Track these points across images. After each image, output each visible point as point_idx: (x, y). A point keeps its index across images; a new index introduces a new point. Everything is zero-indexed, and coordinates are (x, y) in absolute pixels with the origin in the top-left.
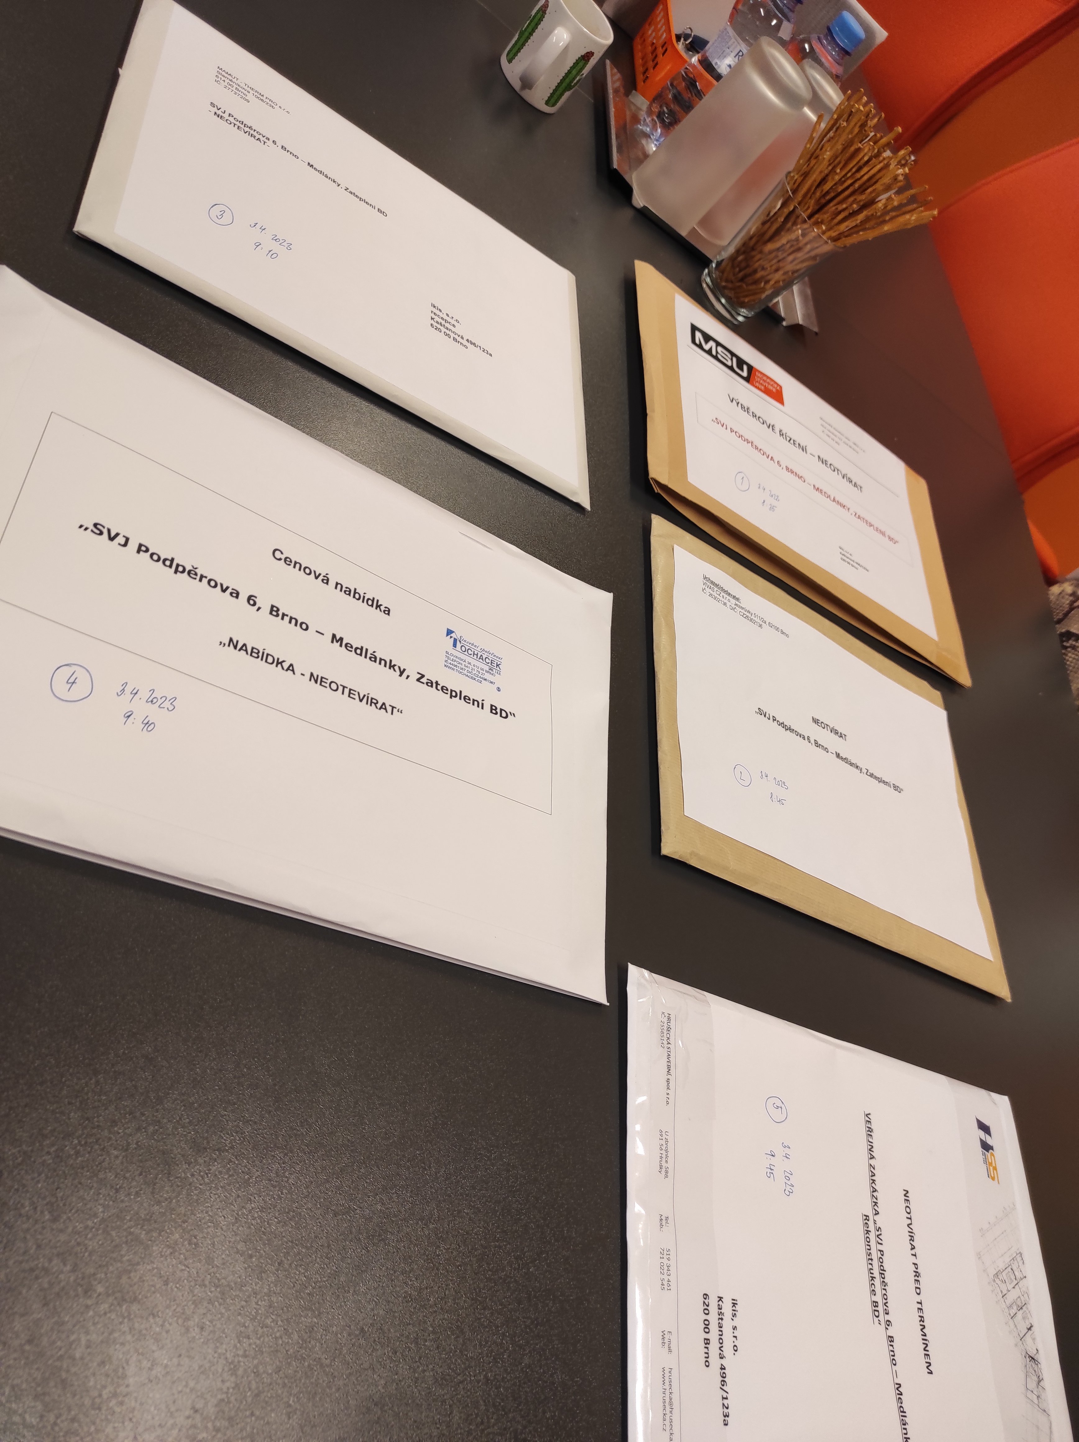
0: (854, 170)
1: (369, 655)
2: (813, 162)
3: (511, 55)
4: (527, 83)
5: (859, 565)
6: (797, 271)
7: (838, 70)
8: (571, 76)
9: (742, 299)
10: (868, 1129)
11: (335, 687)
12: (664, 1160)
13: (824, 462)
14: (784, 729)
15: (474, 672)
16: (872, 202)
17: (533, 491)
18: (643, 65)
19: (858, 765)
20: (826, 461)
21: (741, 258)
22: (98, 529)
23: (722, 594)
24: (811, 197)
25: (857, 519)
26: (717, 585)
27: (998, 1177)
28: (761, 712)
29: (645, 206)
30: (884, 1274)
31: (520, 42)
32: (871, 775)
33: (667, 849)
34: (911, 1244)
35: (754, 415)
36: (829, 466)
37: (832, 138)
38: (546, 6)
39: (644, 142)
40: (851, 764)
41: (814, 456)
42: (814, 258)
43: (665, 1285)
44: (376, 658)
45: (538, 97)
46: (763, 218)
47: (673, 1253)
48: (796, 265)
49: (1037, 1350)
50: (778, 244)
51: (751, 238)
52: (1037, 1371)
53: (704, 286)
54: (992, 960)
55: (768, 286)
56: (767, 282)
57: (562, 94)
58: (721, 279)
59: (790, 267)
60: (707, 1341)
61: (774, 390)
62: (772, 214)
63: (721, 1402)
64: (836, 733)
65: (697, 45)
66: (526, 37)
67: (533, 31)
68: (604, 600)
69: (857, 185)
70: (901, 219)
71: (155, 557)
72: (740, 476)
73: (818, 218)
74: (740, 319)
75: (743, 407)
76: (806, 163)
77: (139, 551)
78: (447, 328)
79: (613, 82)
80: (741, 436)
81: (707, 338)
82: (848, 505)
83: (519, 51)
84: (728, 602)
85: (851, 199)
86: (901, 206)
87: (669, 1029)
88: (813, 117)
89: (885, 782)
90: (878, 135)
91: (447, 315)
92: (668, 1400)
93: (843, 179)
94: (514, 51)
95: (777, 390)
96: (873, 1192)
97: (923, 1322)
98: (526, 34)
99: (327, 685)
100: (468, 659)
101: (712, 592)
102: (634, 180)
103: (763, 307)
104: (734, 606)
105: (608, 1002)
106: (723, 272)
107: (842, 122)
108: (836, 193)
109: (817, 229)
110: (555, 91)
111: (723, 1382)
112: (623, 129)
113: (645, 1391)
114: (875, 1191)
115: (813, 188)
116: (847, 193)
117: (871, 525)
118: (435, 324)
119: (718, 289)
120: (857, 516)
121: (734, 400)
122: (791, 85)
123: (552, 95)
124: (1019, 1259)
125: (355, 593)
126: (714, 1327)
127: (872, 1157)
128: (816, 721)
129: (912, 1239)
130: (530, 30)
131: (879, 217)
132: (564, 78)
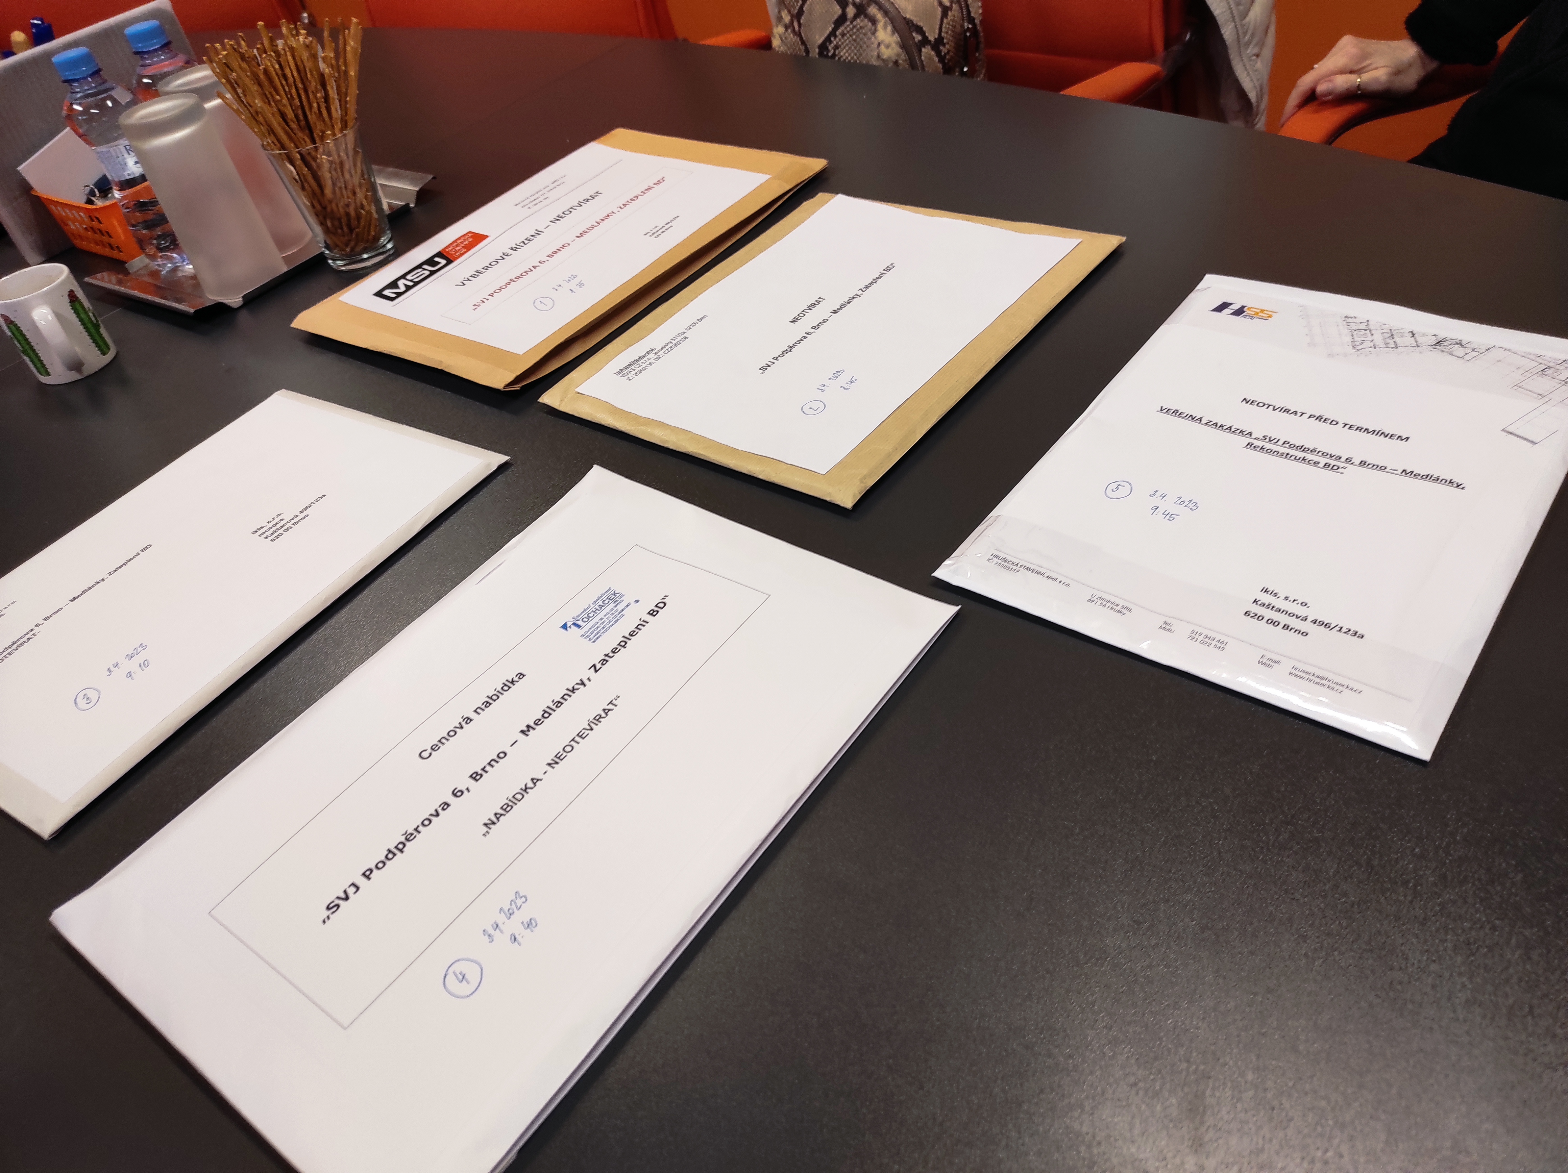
0: (284, 82)
1: (554, 707)
2: (260, 119)
3: (42, 370)
4: (76, 365)
5: (669, 223)
6: (363, 175)
7: (180, 59)
8: (86, 320)
9: (370, 237)
10: (1174, 414)
11: (568, 748)
12: (1115, 607)
13: (559, 218)
14: (789, 353)
15: (611, 618)
16: (322, 77)
17: (470, 504)
18: (104, 246)
19: (851, 297)
20: (558, 217)
21: (329, 224)
22: (333, 907)
23: (640, 362)
24: (295, 135)
25: (625, 208)
26: (630, 365)
27: (1271, 312)
28: (763, 369)
29: (243, 297)
30: (1305, 448)
31: (34, 357)
32: (867, 287)
33: (847, 501)
34: (1291, 413)
35: (486, 268)
36: (564, 215)
37: (243, 91)
38: (6, 319)
39: (180, 274)
40: (848, 302)
41: (549, 226)
42: (356, 152)
43: (1221, 645)
44: (559, 702)
45: (95, 360)
46: (298, 188)
47: (1197, 629)
48: (356, 172)
49: (1434, 335)
50: (329, 183)
51: (313, 206)
52: (1450, 343)
53: (343, 268)
54: (1080, 240)
55: (367, 208)
56: (362, 207)
57: (101, 336)
58: (343, 250)
59: (356, 180)
60: (1286, 627)
61: (470, 240)
62: (297, 177)
63: (1341, 634)
64: (814, 305)
65: (103, 187)
66: (29, 349)
67: (26, 340)
68: (598, 475)
69: (300, 85)
70: (349, 56)
71: (380, 865)
72: (537, 303)
73: (318, 135)
74: (389, 246)
75: (474, 276)
76: (259, 124)
77: (368, 878)
78: (282, 527)
79: (110, 282)
80: (501, 289)
81: (393, 285)
82: (608, 212)
83: (41, 362)
84: (650, 361)
85: (311, 96)
86: (336, 51)
87: (1004, 560)
88: (218, 101)
89: (878, 278)
90: (259, 46)
91: (269, 522)
92: (1318, 680)
93: (289, 96)
94: (39, 365)
95: (471, 237)
96: (1230, 430)
97: (1362, 429)
98: (27, 347)
99: (565, 754)
100: (597, 619)
101: (634, 372)
102: (213, 298)
103: (386, 220)
104: (656, 356)
105: (958, 606)
106: (337, 246)
107: (232, 77)
108: (299, 107)
109: (327, 140)
110: (95, 341)
111: (1327, 626)
112: (159, 290)
113: (1301, 697)
114: (1230, 428)
115: (287, 128)
116: (303, 97)
117: (637, 197)
118: (272, 537)
119: (352, 257)
120: (622, 207)
121: (464, 282)
122: (176, 111)
123: (98, 345)
124: (1349, 320)
125: (491, 698)
126: (1276, 616)
127: (1200, 419)
128: (794, 321)
129: (1287, 411)
130: (23, 342)
131: (340, 75)
132: (86, 328)
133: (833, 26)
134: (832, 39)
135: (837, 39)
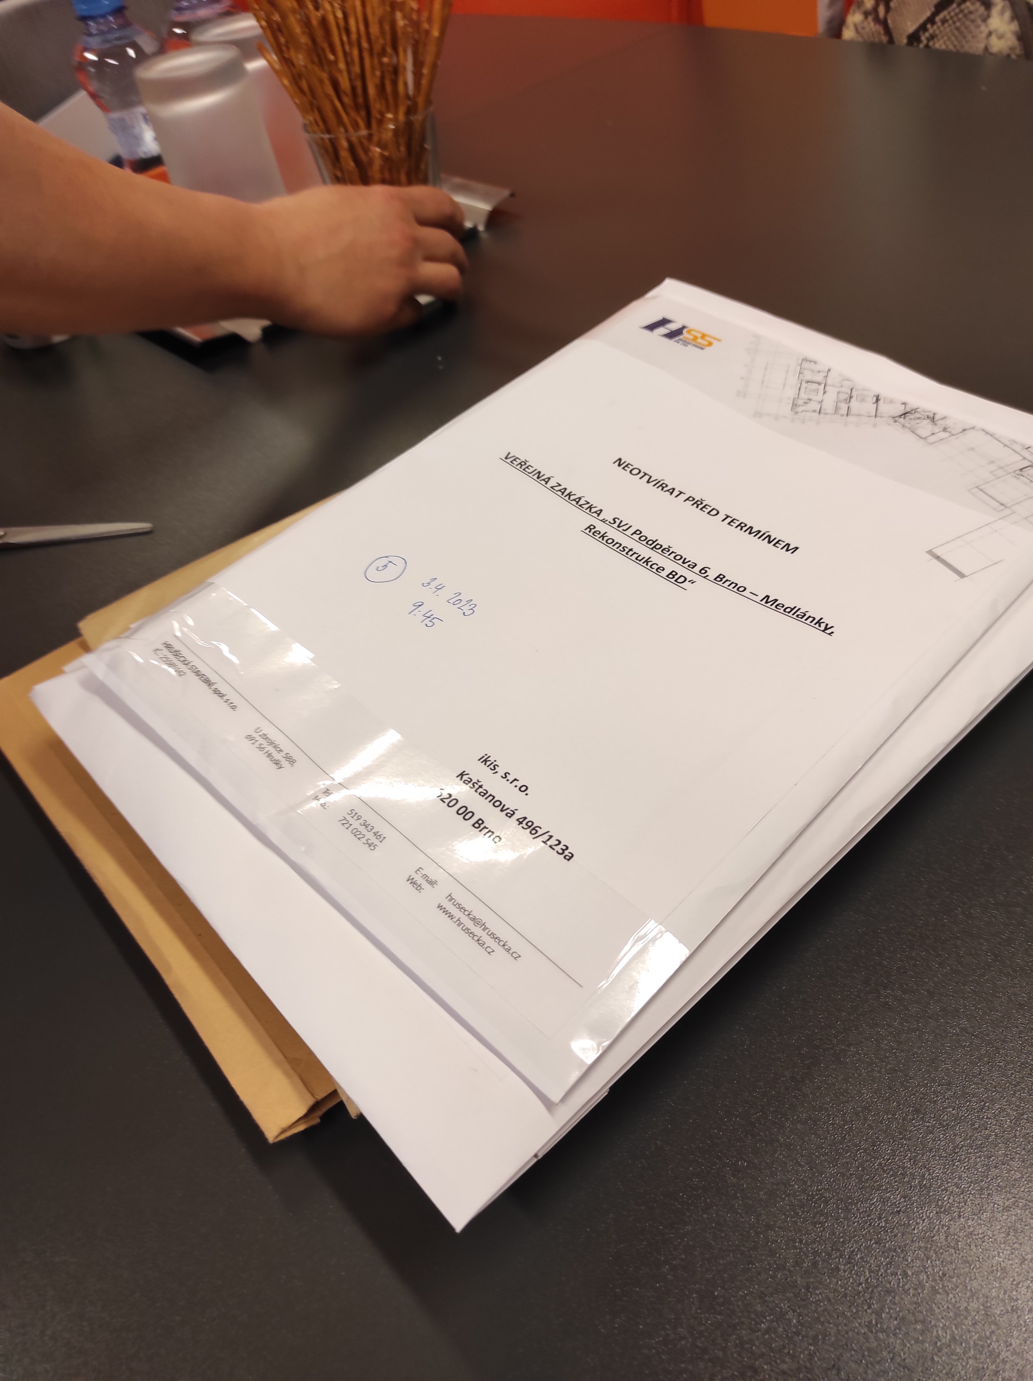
10: (519, 466)
12: (275, 753)
16: (394, 35)
24: (346, 113)
27: (714, 338)
30: (657, 545)
34: (666, 491)
37: (286, 41)
43: (375, 841)
47: (359, 808)
49: (902, 403)
52: (920, 415)
60: (478, 823)
63: (545, 848)
73: (376, 117)
76: (301, 93)
87: (177, 654)
92: (469, 924)
96: (577, 502)
97: (745, 526)
108: (360, 76)
111: (534, 830)
114: (579, 499)
116: (367, 63)
122: (207, 67)
126: (476, 803)
127: (548, 480)
129: (663, 486)
131: (420, 37)
133: (933, 9)
134: (929, 26)
135: (935, 27)
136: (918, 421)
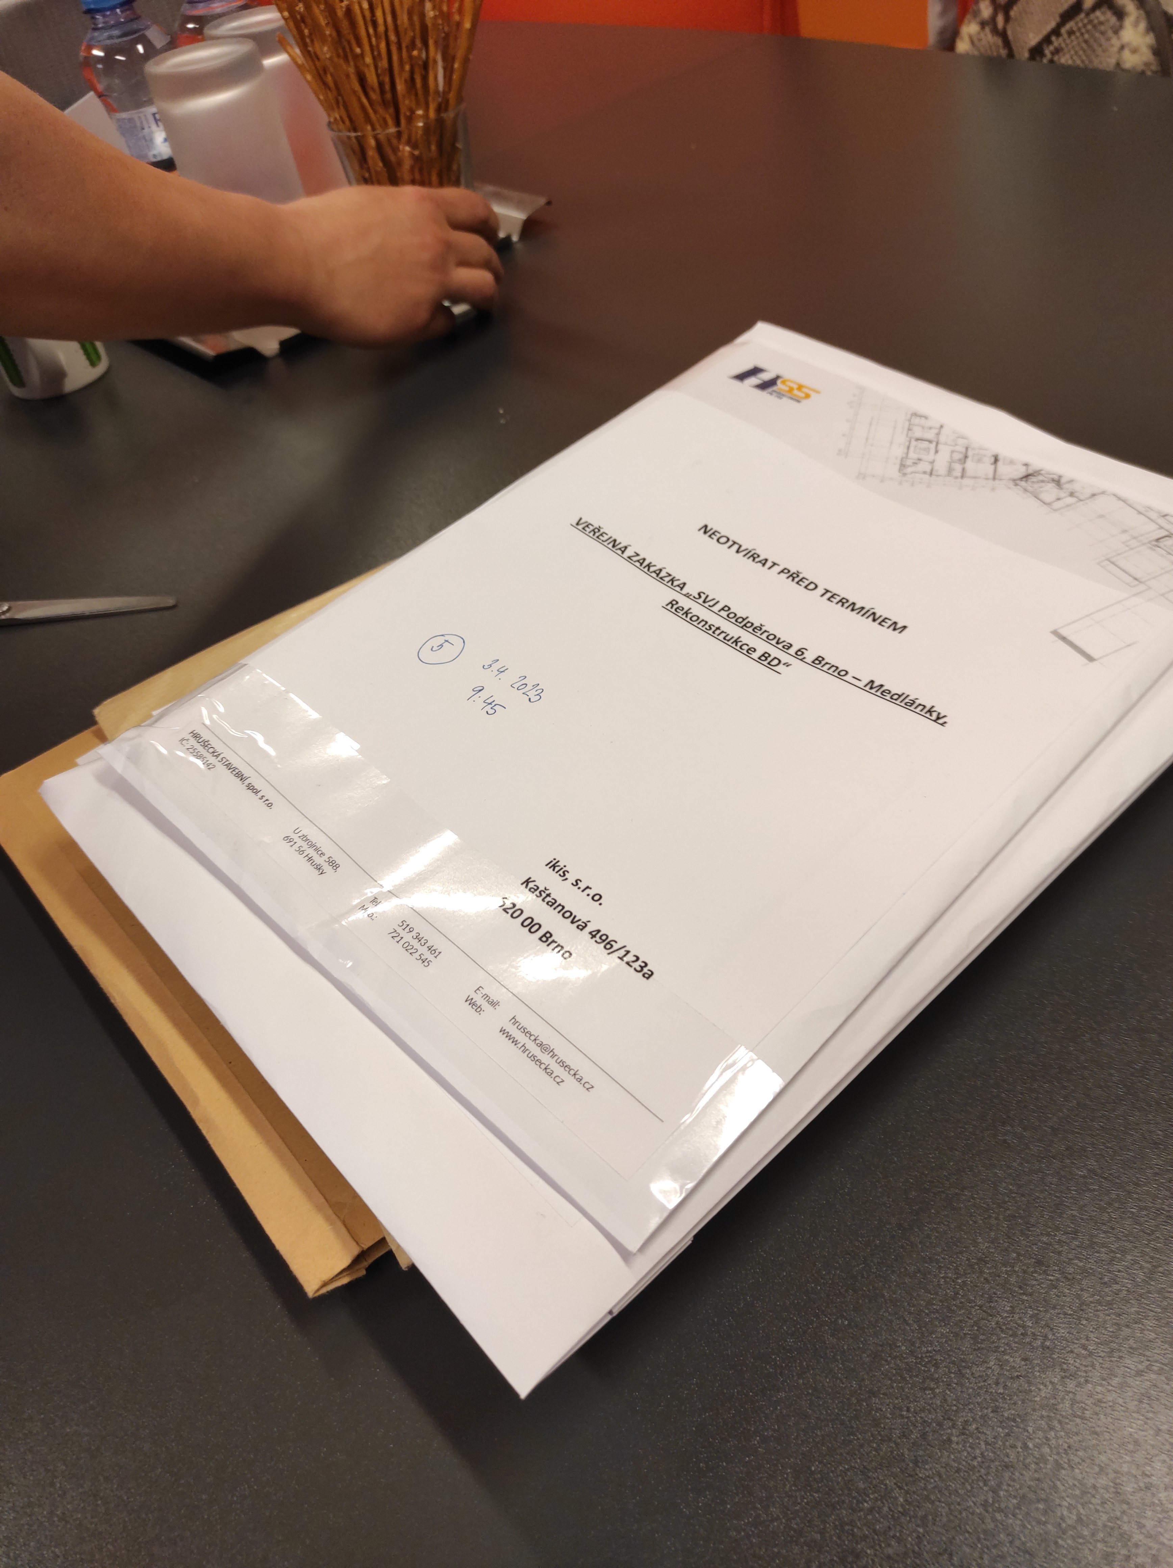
3: (16, 379)
10: (592, 533)
12: (317, 858)
24: (375, 111)
27: (812, 389)
30: (748, 622)
31: (9, 365)
34: (757, 562)
37: (310, 33)
43: (430, 957)
49: (1025, 463)
52: (1044, 478)
60: (546, 937)
73: (405, 115)
76: (326, 88)
83: (17, 370)
87: (205, 743)
92: (537, 1052)
93: (375, 53)
96: (658, 574)
97: (847, 602)
108: (387, 71)
114: (659, 571)
115: (365, 100)
126: (542, 914)
127: (625, 549)
129: (754, 557)
133: (1058, 20)
134: (1053, 38)
135: (1061, 39)
136: (1043, 484)
